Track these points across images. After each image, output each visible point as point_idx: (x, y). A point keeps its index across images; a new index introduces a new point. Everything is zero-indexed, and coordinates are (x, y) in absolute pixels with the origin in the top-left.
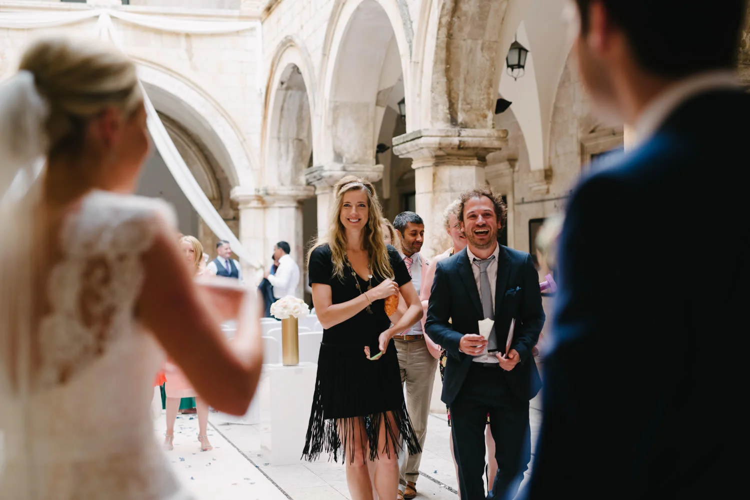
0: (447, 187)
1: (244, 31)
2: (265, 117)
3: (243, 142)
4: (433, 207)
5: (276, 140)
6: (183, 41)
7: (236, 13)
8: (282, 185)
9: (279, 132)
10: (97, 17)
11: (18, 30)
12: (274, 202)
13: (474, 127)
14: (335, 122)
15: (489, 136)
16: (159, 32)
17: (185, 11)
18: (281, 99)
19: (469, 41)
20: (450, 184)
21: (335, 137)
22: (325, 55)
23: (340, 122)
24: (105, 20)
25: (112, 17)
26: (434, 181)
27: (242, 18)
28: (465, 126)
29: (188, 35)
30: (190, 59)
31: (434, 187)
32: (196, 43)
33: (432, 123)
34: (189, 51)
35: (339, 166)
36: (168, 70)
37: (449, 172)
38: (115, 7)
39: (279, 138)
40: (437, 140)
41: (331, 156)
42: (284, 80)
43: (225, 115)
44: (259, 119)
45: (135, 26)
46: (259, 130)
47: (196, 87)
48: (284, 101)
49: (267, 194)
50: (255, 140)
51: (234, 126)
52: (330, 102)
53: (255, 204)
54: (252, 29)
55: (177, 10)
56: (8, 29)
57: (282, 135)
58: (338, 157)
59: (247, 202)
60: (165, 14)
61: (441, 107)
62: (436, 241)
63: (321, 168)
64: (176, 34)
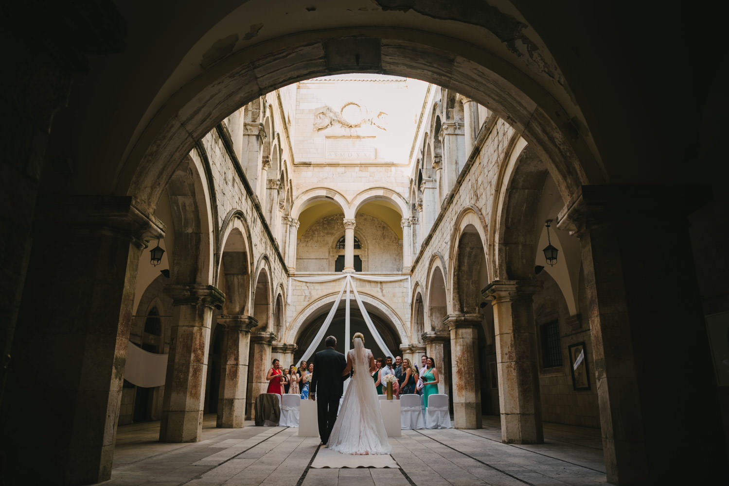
0: (461, 337)
1: (403, 280)
2: (412, 315)
3: (403, 325)
4: (456, 345)
5: (416, 324)
6: (379, 284)
7: (400, 273)
8: (420, 343)
9: (417, 320)
10: (346, 277)
11: (316, 283)
12: (416, 350)
13: (471, 313)
14: (431, 315)
15: (476, 317)
16: (370, 282)
17: (380, 273)
18: (417, 307)
19: (466, 281)
20: (462, 335)
21: (432, 320)
22: (427, 288)
23: (434, 314)
24: (349, 278)
25: (351, 277)
26: (456, 334)
27: (403, 275)
28: (467, 313)
29: (381, 282)
30: (382, 292)
31: (456, 336)
32: (384, 285)
33: (454, 312)
34: (382, 289)
35: (433, 332)
36: (373, 297)
37: (461, 331)
38: (353, 273)
39: (418, 323)
40: (455, 318)
41: (430, 328)
42: (418, 299)
43: (396, 314)
44: (410, 315)
45: (360, 280)
46: (410, 320)
47: (384, 303)
48: (419, 308)
49: (413, 347)
50: (408, 324)
51: (400, 319)
52: (429, 306)
53: (408, 351)
54: (407, 279)
55: (377, 273)
56: (313, 283)
57: (419, 322)
58: (433, 329)
59: (405, 350)
60: (372, 275)
61: (457, 306)
62: (457, 358)
63: (426, 333)
64: (376, 282)
